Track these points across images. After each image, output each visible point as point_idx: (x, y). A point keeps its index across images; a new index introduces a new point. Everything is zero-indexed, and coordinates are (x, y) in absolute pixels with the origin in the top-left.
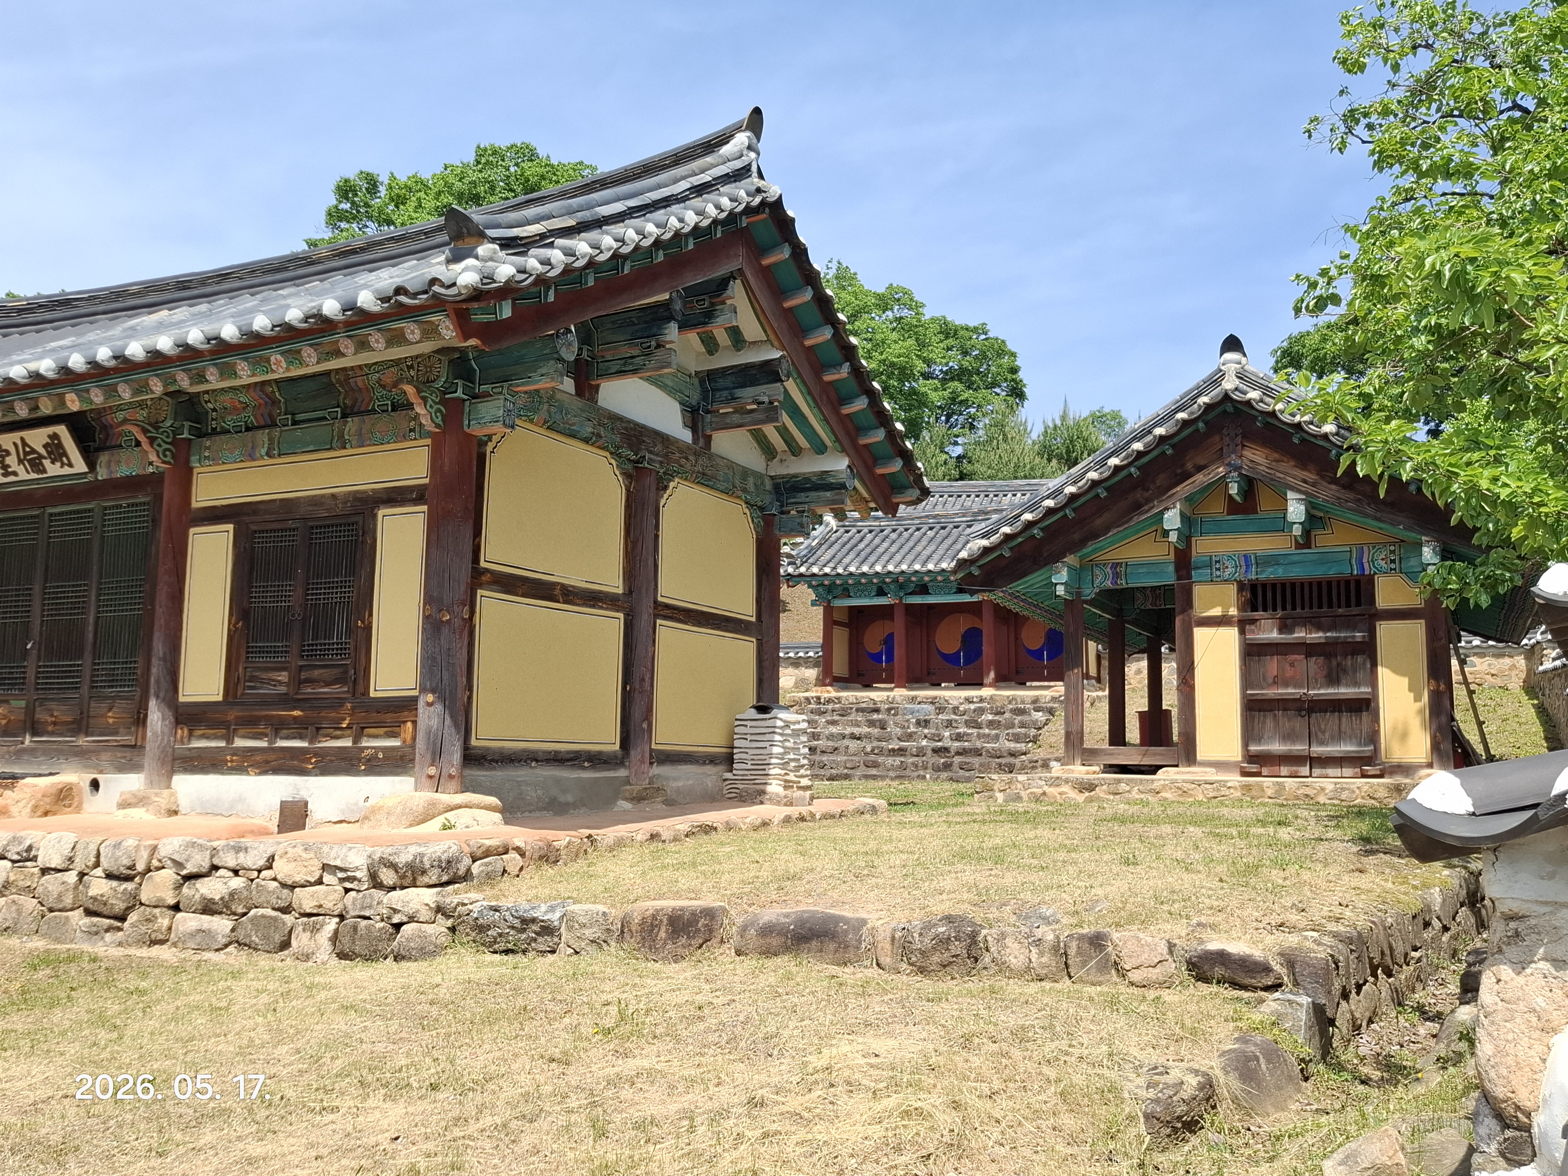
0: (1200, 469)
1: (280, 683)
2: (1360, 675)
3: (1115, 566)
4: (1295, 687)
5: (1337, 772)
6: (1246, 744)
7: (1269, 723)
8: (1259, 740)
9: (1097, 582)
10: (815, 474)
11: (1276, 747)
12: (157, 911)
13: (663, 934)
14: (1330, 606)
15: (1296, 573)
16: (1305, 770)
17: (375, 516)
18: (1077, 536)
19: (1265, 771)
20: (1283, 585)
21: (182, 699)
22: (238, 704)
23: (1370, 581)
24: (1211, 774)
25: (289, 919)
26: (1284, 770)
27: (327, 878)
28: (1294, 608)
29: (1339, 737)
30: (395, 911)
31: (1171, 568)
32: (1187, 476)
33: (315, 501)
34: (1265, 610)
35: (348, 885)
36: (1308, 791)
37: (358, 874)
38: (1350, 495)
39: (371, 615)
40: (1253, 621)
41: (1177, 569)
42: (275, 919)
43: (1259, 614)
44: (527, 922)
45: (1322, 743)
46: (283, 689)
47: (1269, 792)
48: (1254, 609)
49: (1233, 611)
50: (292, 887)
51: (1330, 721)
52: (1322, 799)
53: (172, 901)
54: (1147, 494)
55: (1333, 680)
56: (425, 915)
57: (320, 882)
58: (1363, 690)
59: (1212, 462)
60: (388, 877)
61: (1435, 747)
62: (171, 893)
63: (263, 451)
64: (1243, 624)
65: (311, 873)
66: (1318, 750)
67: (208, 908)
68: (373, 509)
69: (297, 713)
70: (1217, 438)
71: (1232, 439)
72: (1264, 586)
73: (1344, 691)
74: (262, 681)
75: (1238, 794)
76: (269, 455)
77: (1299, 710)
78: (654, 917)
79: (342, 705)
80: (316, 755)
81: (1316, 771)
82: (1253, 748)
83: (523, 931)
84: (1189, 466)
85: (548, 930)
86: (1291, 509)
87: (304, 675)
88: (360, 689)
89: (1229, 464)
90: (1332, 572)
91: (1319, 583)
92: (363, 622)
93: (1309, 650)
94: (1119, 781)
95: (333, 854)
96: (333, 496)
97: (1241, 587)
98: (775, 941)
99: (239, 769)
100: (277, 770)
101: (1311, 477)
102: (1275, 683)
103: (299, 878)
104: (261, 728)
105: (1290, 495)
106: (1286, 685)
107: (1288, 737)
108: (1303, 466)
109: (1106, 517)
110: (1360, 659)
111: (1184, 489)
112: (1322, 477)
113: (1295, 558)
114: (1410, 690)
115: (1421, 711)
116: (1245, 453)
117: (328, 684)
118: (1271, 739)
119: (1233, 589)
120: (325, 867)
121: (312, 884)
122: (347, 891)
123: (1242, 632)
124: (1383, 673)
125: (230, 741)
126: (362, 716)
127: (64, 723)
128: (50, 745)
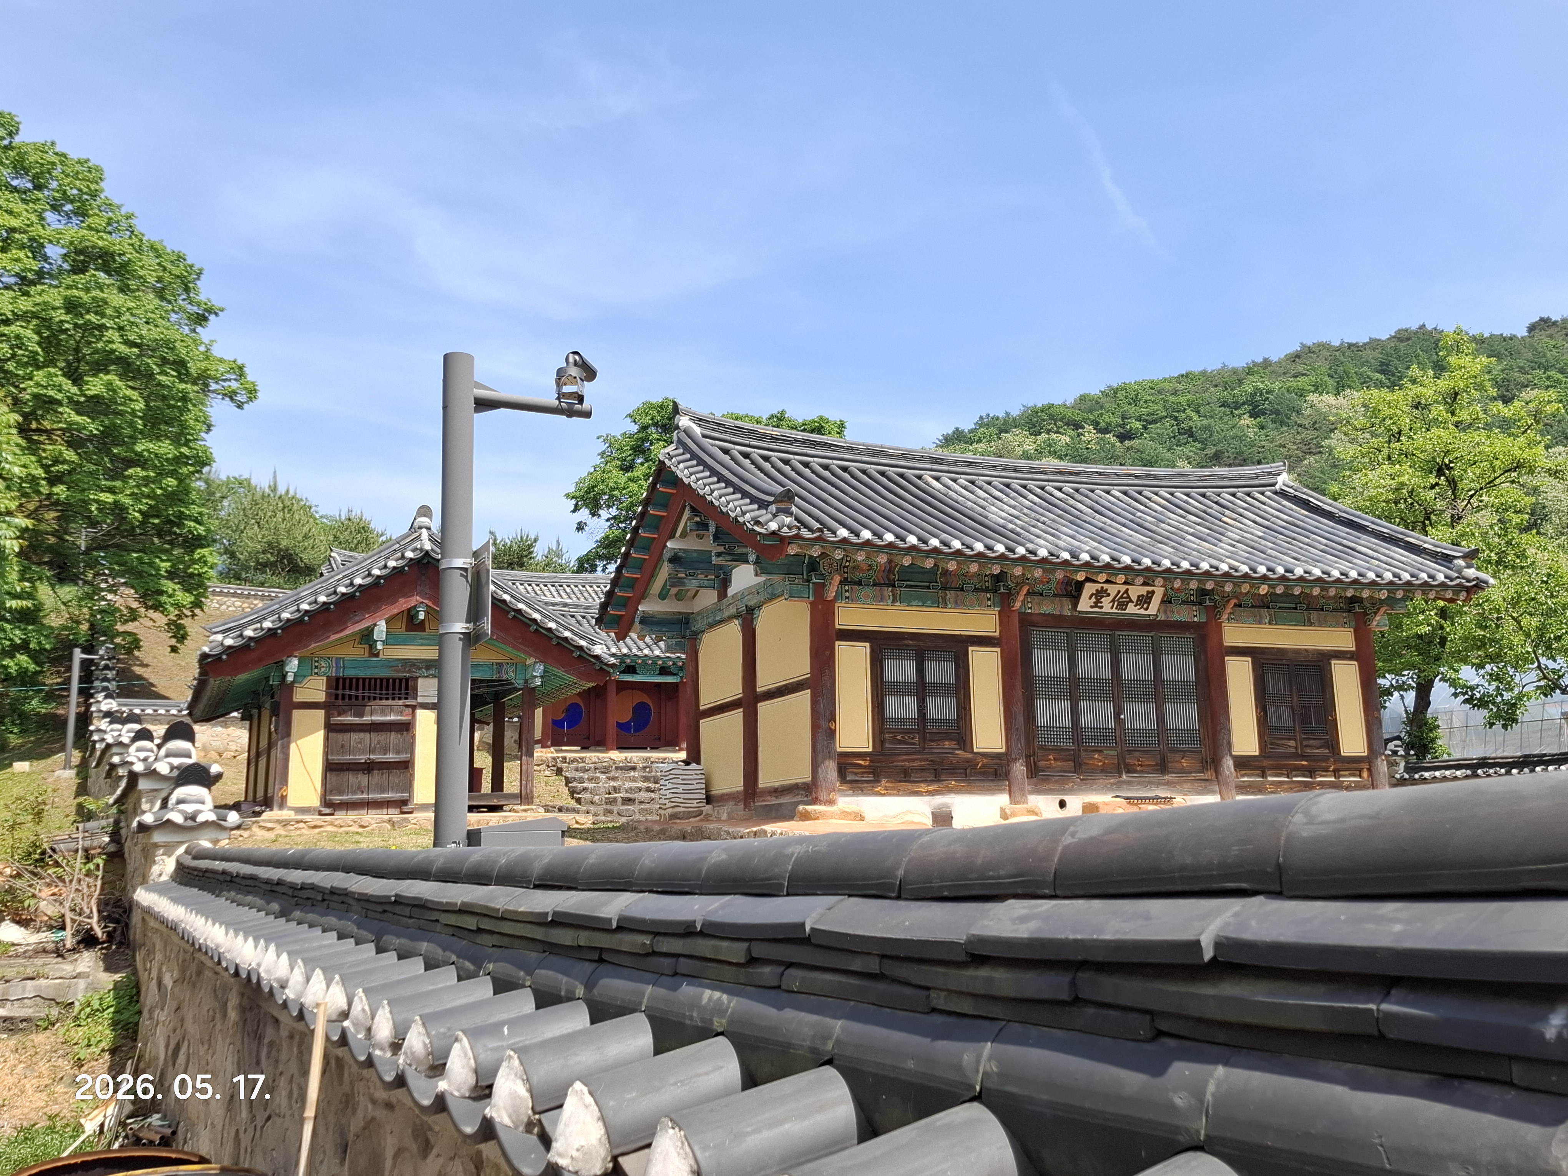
1: (1290, 746)
17: (1330, 664)
21: (1235, 753)
22: (1268, 757)
33: (1297, 652)
39: (1335, 714)
46: (1293, 750)
63: (1267, 621)
68: (1328, 660)
69: (1304, 763)
74: (1280, 745)
76: (1270, 624)
79: (1328, 759)
80: (1318, 785)
87: (1305, 743)
88: (1335, 751)
92: (1332, 717)
96: (1306, 650)
104: (1284, 771)
117: (1317, 748)
125: (1265, 777)
126: (1339, 765)
127: (1149, 765)
128: (1143, 779)
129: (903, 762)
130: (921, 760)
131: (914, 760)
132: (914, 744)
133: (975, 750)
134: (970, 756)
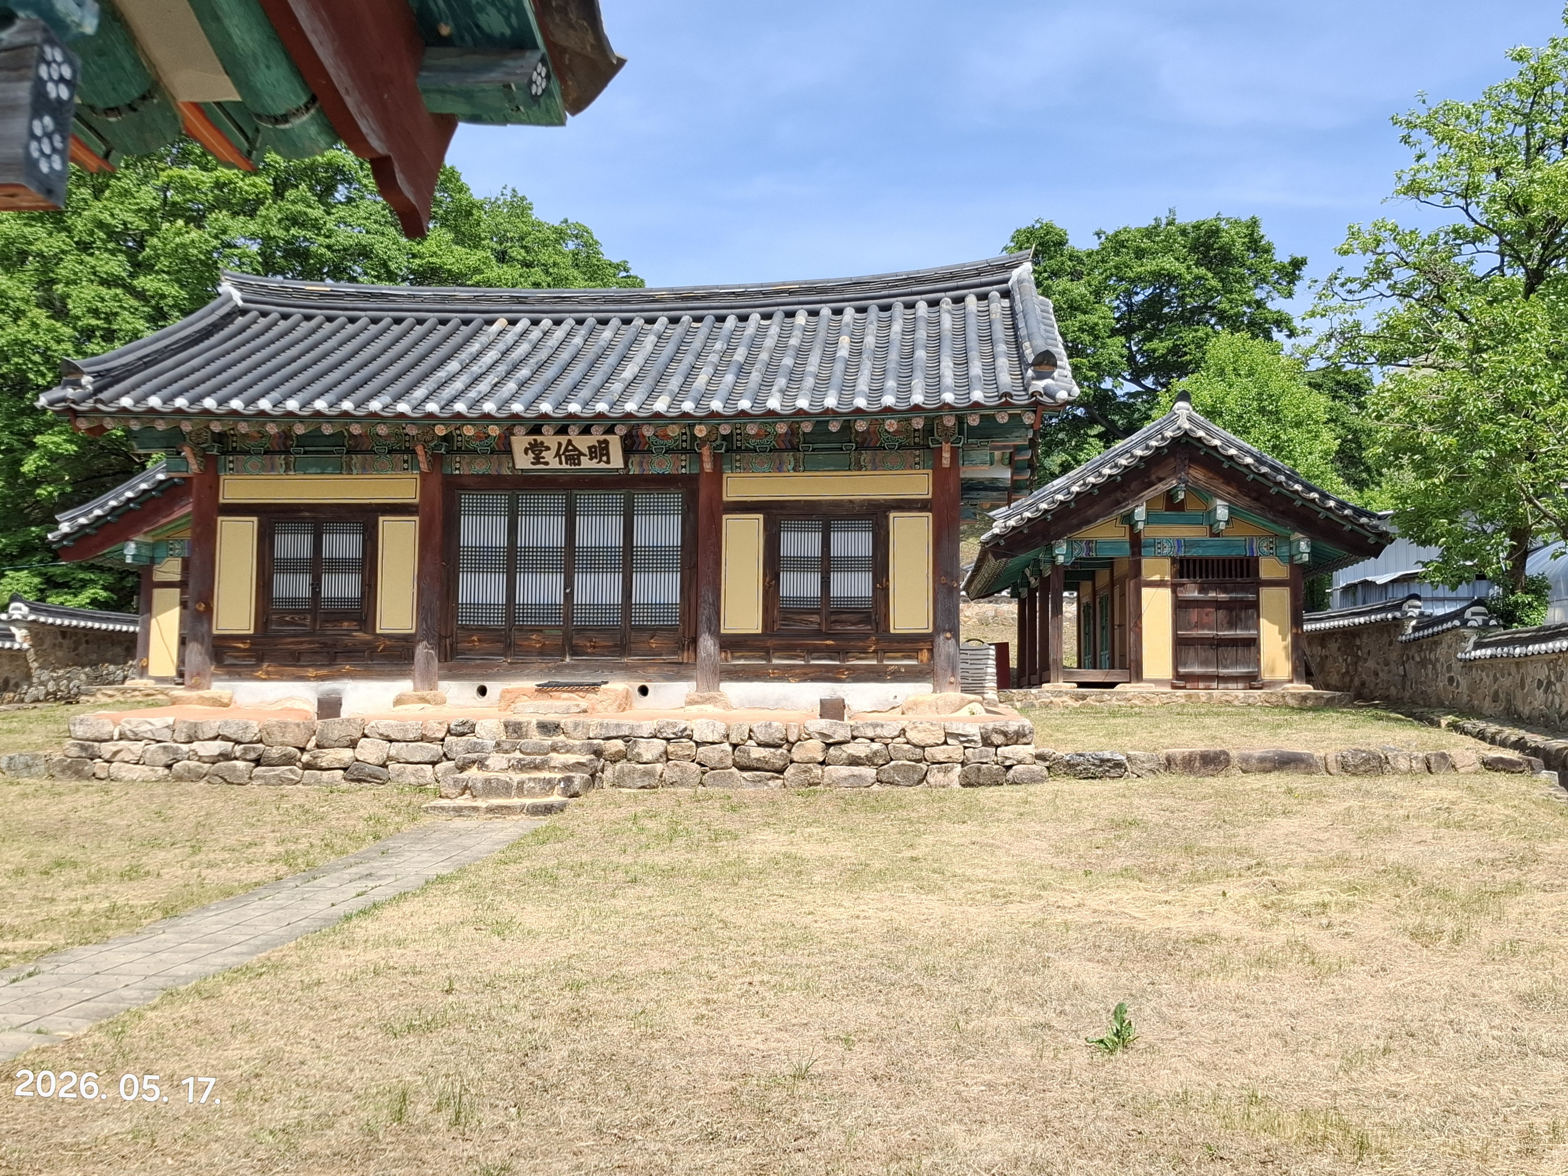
0: (1160, 480)
1: (812, 622)
2: (1250, 622)
3: (1089, 542)
4: (1209, 629)
5: (1234, 686)
6: (1176, 667)
7: (1192, 653)
8: (1185, 665)
9: (1075, 553)
10: (987, 479)
11: (1197, 670)
12: (810, 765)
13: (1197, 764)
14: (1230, 576)
15: (1211, 553)
16: (1214, 685)
17: (887, 517)
18: (1075, 522)
19: (1188, 686)
20: (1201, 561)
21: (723, 631)
22: (774, 636)
23: (1257, 560)
24: (1153, 688)
25: (923, 766)
26: (1201, 685)
27: (949, 741)
28: (1207, 577)
29: (1236, 663)
30: (1007, 758)
31: (1128, 546)
32: (1152, 484)
33: (835, 504)
34: (1188, 577)
35: (966, 745)
36: (1228, 698)
37: (975, 738)
38: (1258, 505)
39: (888, 580)
40: (1182, 585)
41: (1132, 547)
42: (913, 766)
43: (1185, 580)
44: (1103, 761)
45: (1225, 667)
46: (816, 627)
47: (1203, 699)
48: (1182, 577)
49: (1168, 578)
50: (923, 748)
51: (1231, 652)
52: (1236, 703)
53: (821, 759)
54: (1124, 495)
55: (1232, 625)
56: (1029, 759)
57: (945, 743)
58: (1252, 632)
59: (1169, 476)
60: (998, 739)
61: (1295, 670)
62: (821, 754)
63: (790, 467)
64: (1175, 587)
65: (938, 739)
66: (1223, 671)
67: (854, 761)
68: (885, 512)
69: (831, 642)
70: (1172, 459)
71: (1182, 461)
72: (1188, 560)
73: (1240, 633)
74: (795, 621)
75: (1183, 701)
76: (795, 470)
77: (1211, 645)
78: (1190, 756)
79: (868, 638)
80: (847, 669)
81: (1221, 686)
82: (1182, 670)
83: (1100, 766)
84: (1153, 477)
85: (1118, 765)
86: (1219, 512)
87: (833, 618)
88: (882, 628)
89: (1180, 478)
90: (1234, 553)
91: (1224, 561)
92: (881, 584)
93: (1218, 605)
94: (1103, 693)
95: (954, 727)
96: (850, 501)
97: (1174, 560)
98: (1268, 765)
99: (781, 679)
100: (814, 680)
101: (1233, 491)
102: (1196, 626)
103: (929, 742)
104: (798, 652)
105: (1219, 502)
106: (1203, 628)
107: (1205, 663)
108: (1228, 484)
109: (1096, 509)
110: (1250, 611)
111: (1149, 493)
112: (1241, 492)
113: (1210, 543)
114: (1280, 633)
115: (1286, 648)
116: (1191, 471)
117: (854, 624)
118: (1192, 665)
119: (1168, 562)
120: (947, 735)
121: (938, 745)
122: (965, 748)
123: (1174, 592)
124: (1263, 621)
125: (769, 660)
126: (884, 645)
127: (604, 647)
128: (593, 663)
129: (289, 645)
130: (310, 643)
131: (302, 643)
132: (305, 626)
133: (378, 631)
134: (368, 637)
